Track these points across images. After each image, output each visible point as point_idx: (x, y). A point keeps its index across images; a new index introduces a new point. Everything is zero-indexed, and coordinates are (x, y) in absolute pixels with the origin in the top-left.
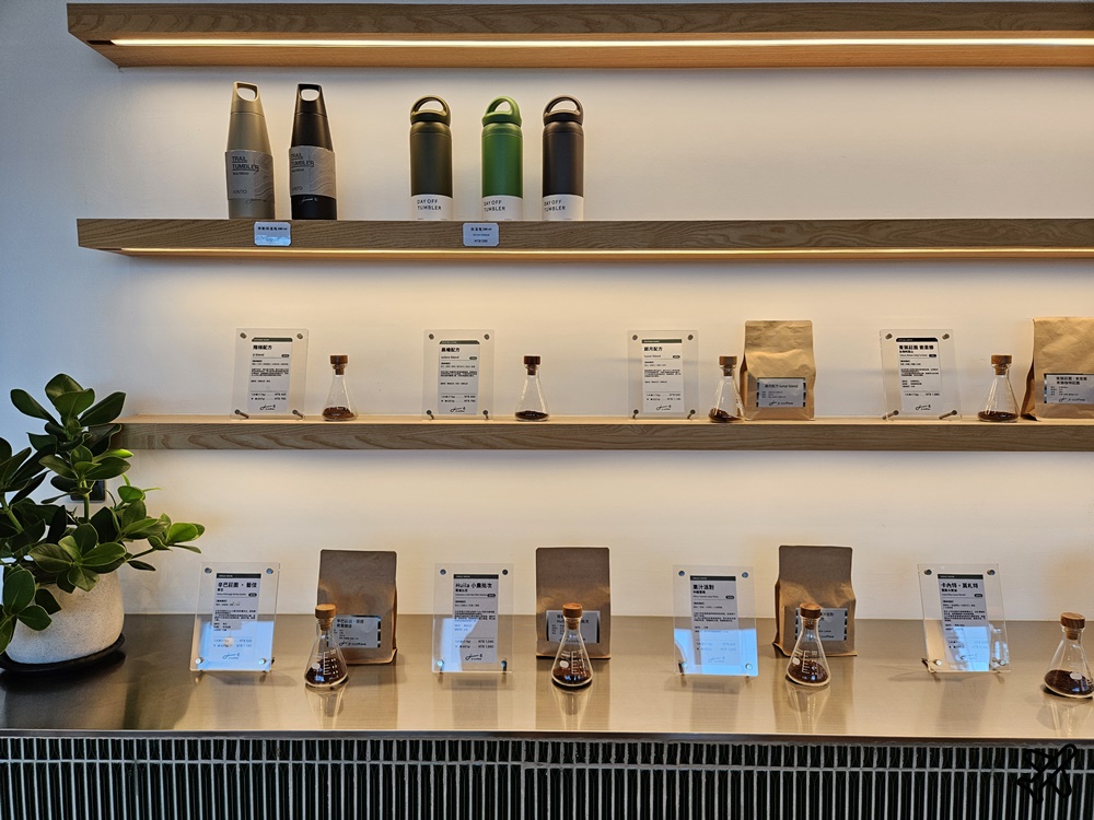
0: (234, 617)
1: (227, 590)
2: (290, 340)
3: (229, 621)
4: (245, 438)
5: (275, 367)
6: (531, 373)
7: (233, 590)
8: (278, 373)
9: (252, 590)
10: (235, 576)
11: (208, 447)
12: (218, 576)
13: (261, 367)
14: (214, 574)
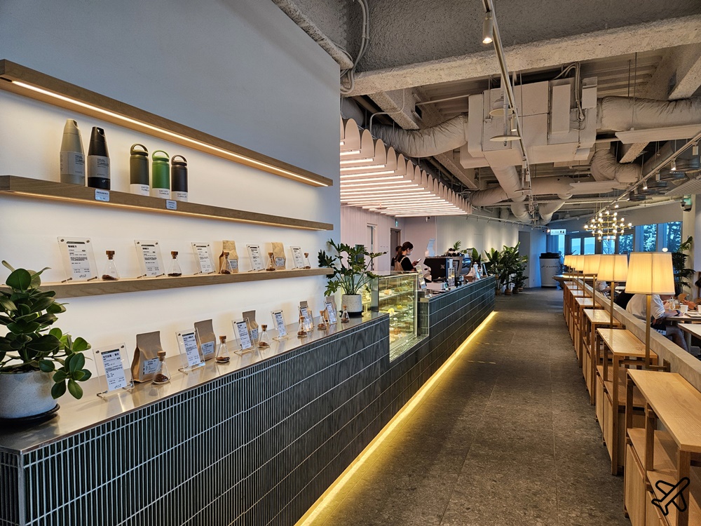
0: (114, 369)
1: (107, 359)
2: (83, 243)
3: (113, 372)
4: (91, 290)
5: (81, 256)
6: (174, 258)
7: (110, 358)
8: (82, 259)
9: (117, 356)
10: (109, 352)
11: (75, 296)
12: (102, 353)
13: (75, 256)
14: (100, 353)
